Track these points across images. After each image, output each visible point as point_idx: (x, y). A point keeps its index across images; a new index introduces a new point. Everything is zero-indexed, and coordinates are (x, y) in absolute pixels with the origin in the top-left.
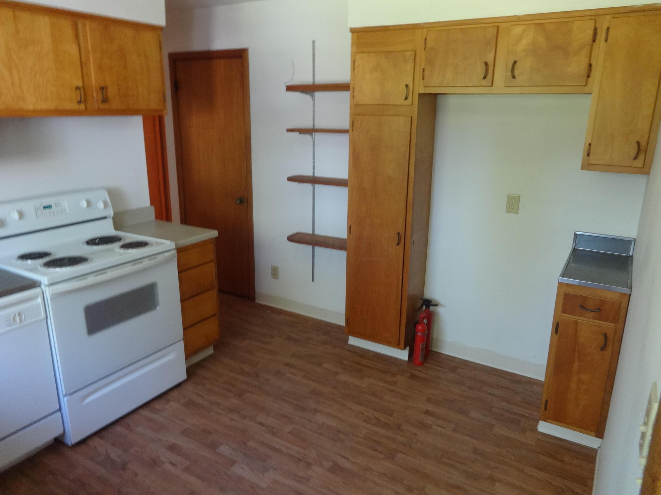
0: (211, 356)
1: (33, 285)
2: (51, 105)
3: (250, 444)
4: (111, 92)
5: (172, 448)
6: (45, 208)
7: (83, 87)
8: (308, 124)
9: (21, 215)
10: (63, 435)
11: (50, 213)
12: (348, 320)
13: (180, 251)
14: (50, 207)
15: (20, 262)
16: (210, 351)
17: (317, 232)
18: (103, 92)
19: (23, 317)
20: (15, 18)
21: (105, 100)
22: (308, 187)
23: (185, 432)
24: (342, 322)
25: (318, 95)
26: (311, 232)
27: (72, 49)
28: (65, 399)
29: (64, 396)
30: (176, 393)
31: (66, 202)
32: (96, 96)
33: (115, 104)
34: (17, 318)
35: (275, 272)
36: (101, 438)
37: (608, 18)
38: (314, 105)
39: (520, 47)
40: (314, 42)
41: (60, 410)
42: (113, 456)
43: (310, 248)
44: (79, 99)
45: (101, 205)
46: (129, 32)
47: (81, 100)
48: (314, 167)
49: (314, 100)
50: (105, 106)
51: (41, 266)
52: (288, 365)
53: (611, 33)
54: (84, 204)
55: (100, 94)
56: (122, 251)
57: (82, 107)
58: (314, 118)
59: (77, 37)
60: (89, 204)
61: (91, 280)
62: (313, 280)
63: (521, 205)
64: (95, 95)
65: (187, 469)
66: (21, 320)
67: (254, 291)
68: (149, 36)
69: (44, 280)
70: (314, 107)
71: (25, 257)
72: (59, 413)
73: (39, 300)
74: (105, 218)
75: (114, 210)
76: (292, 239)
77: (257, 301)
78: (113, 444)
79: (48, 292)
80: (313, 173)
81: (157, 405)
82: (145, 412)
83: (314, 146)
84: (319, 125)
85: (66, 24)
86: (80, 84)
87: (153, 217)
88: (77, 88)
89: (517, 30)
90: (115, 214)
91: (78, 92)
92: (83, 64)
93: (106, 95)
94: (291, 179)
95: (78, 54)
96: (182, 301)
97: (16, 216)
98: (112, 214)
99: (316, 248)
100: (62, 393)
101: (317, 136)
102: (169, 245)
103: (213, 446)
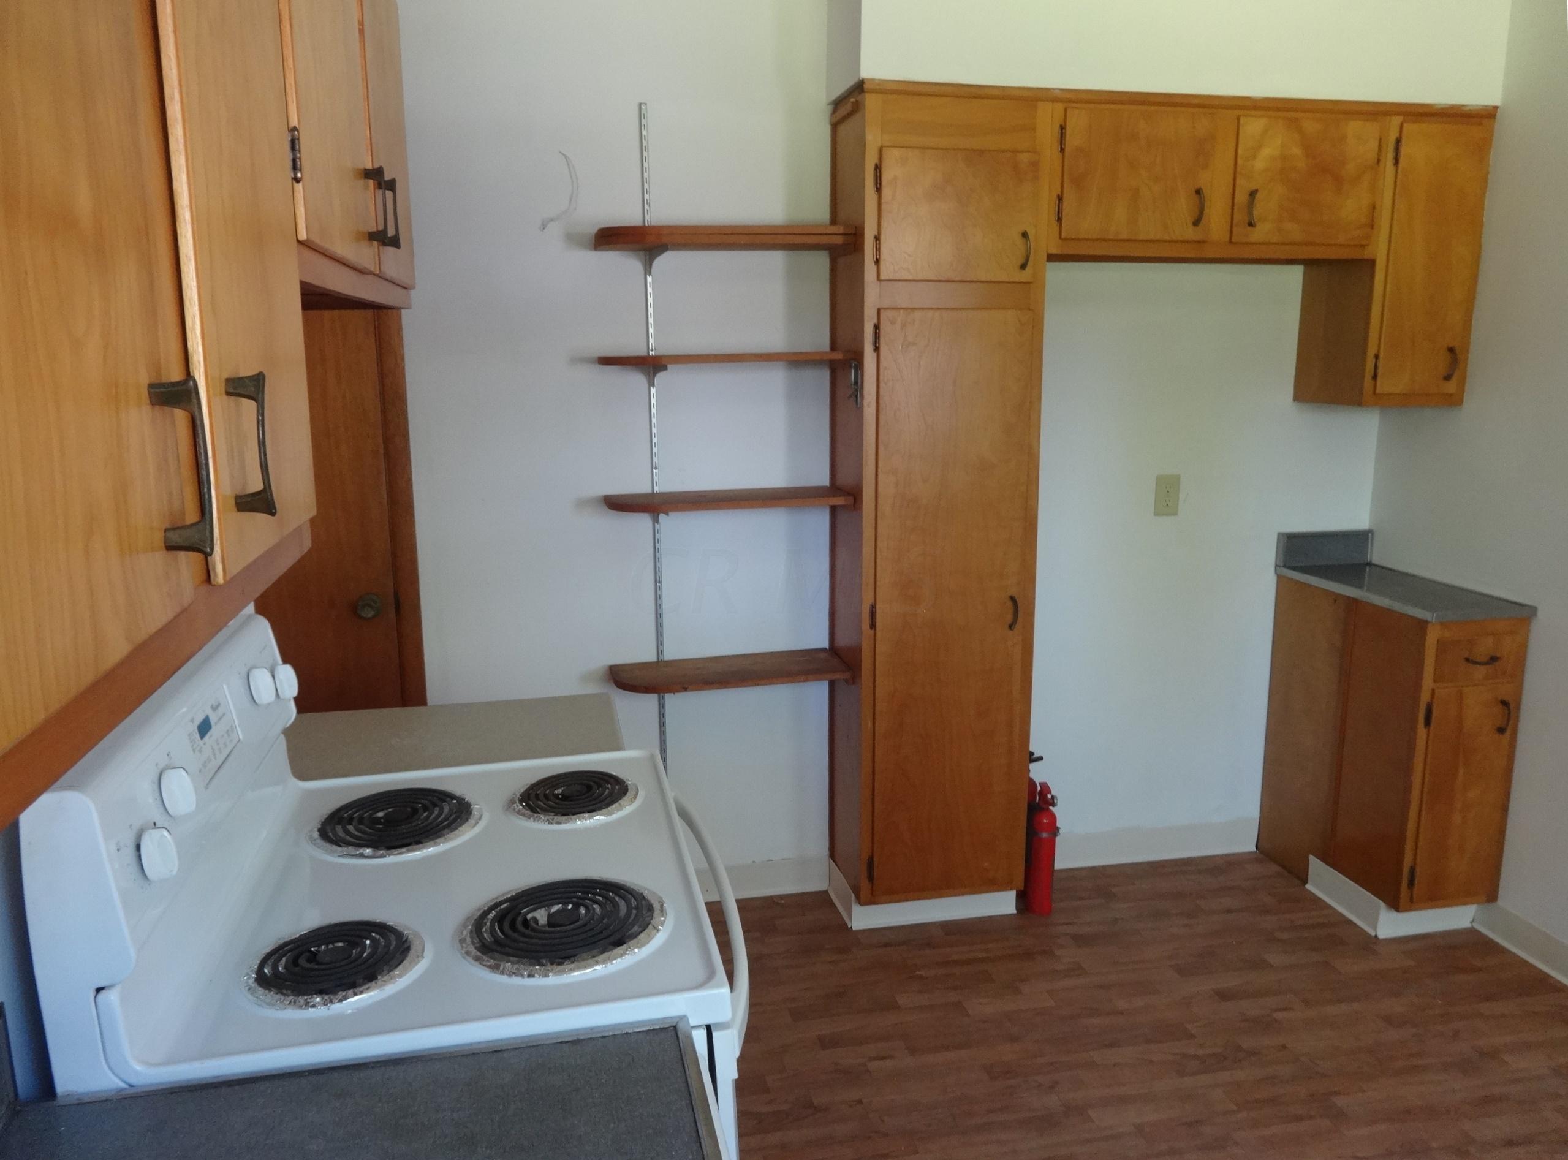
12: (869, 864)
37: (1396, 120)
39: (1259, 164)
40: (642, 106)
53: (1404, 150)
54: (266, 686)
63: (1182, 496)
80: (654, 483)
89: (1253, 126)
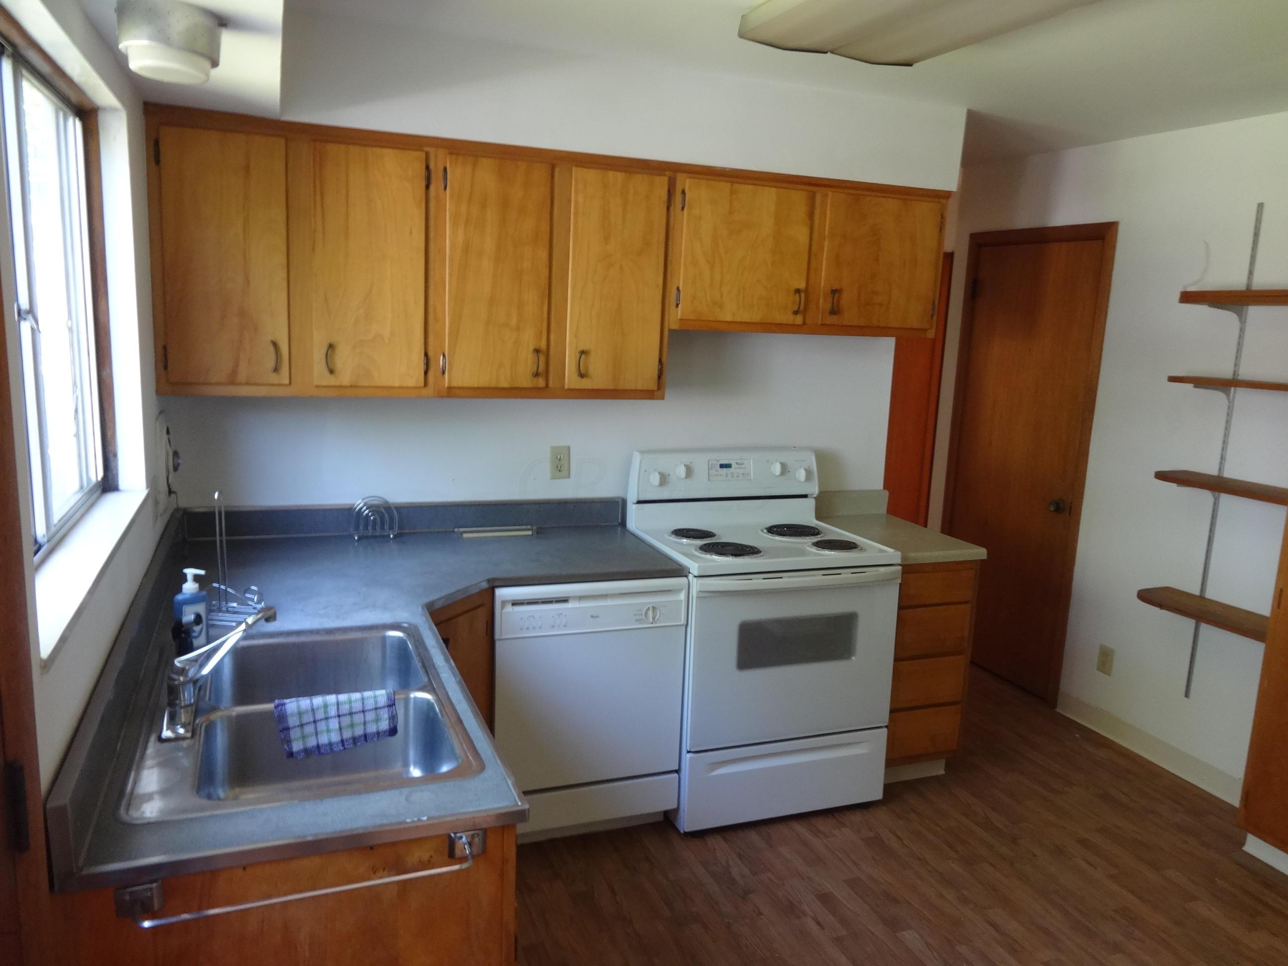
0: (937, 778)
1: (679, 571)
2: (755, 316)
3: (962, 949)
4: (846, 298)
5: (825, 898)
6: (722, 466)
7: (806, 291)
8: (1224, 370)
9: (689, 471)
10: (676, 811)
11: (727, 476)
12: (1247, 796)
13: (909, 570)
14: (728, 466)
15: (674, 539)
16: (938, 769)
17: (1210, 594)
18: (834, 297)
19: (658, 614)
20: (732, 193)
21: (835, 311)
22: (1205, 497)
23: (853, 884)
24: (1234, 798)
25: (1255, 312)
26: (1196, 591)
27: (800, 234)
28: (689, 755)
29: (688, 752)
30: (856, 817)
31: (751, 462)
32: (823, 303)
33: (850, 316)
34: (650, 613)
35: (1105, 659)
36: (726, 840)
38: (1242, 330)
40: (1261, 206)
41: (677, 771)
42: (735, 872)
43: (1190, 623)
44: (796, 308)
45: (802, 475)
46: (892, 204)
47: (799, 308)
48: (1223, 458)
49: (1245, 322)
50: (834, 319)
51: (696, 550)
52: (1084, 843)
54: (777, 469)
55: (830, 300)
56: (814, 550)
57: (799, 320)
58: (1238, 358)
59: (811, 215)
60: (784, 469)
61: (758, 583)
62: (1187, 695)
64: (821, 301)
65: (838, 940)
66: (653, 618)
67: (1056, 689)
68: (924, 208)
69: (694, 567)
70: (1241, 337)
71: (681, 533)
72: (676, 775)
73: (682, 596)
74: (805, 496)
75: (820, 487)
76: (1148, 596)
77: (1059, 710)
78: (740, 856)
79: (696, 585)
80: (1220, 469)
81: (821, 824)
82: (799, 828)
83: (1229, 415)
84: (1245, 373)
85: (799, 198)
86: (802, 285)
87: (883, 509)
88: (798, 291)
90: (820, 493)
91: (797, 295)
92: (811, 255)
93: (838, 302)
94: (1162, 476)
95: (807, 241)
96: (897, 660)
97: (682, 471)
98: (816, 491)
99: (1205, 628)
100: (686, 748)
101: (1241, 395)
102: (892, 555)
103: (893, 925)
